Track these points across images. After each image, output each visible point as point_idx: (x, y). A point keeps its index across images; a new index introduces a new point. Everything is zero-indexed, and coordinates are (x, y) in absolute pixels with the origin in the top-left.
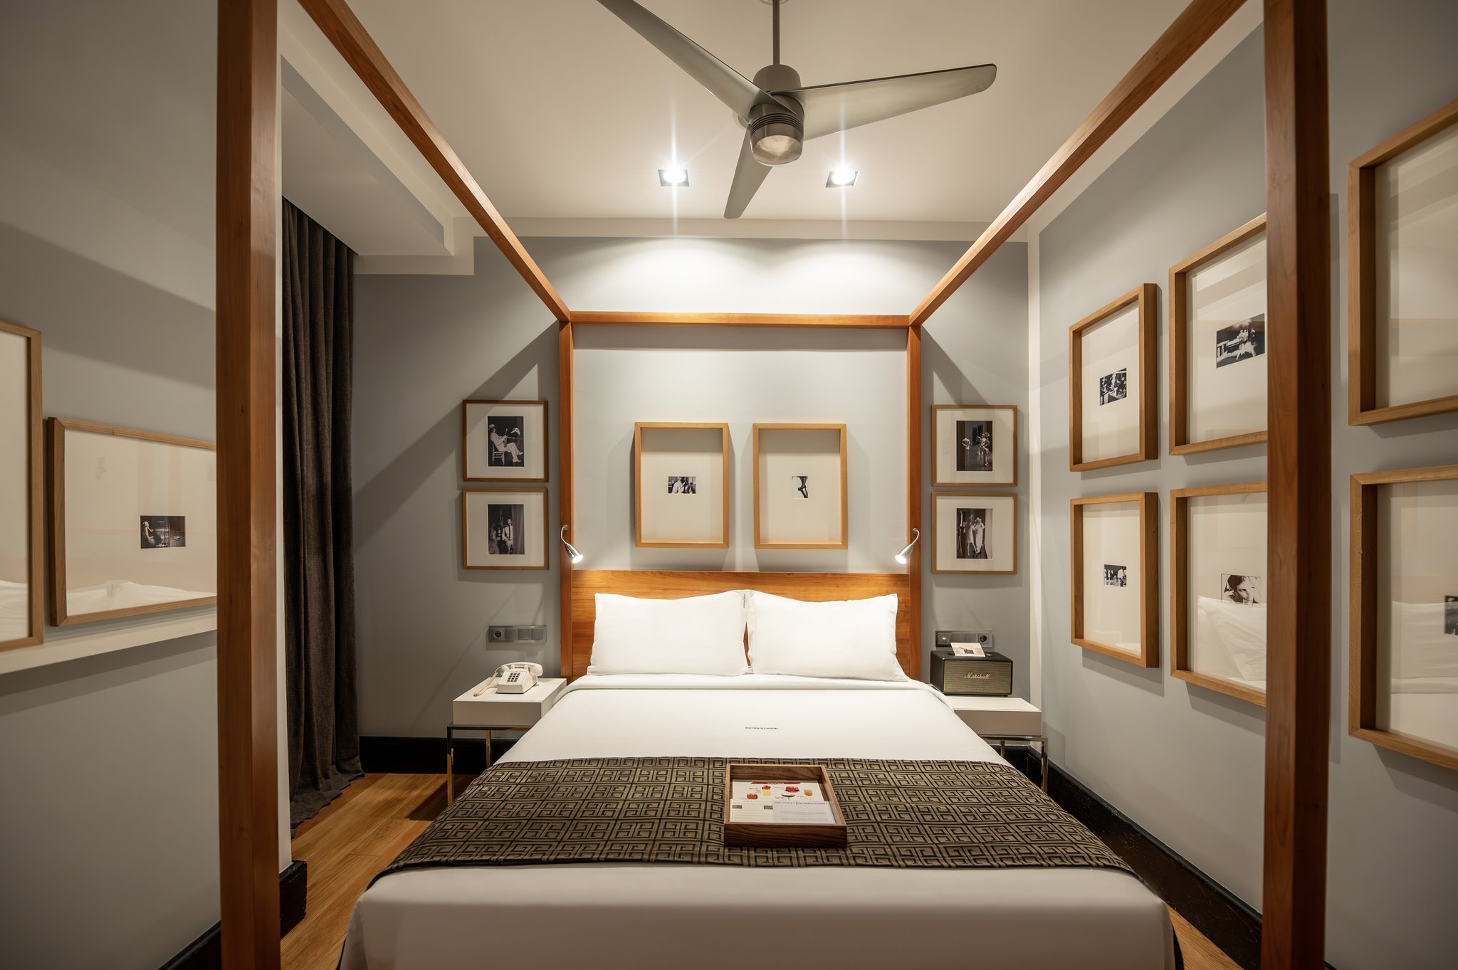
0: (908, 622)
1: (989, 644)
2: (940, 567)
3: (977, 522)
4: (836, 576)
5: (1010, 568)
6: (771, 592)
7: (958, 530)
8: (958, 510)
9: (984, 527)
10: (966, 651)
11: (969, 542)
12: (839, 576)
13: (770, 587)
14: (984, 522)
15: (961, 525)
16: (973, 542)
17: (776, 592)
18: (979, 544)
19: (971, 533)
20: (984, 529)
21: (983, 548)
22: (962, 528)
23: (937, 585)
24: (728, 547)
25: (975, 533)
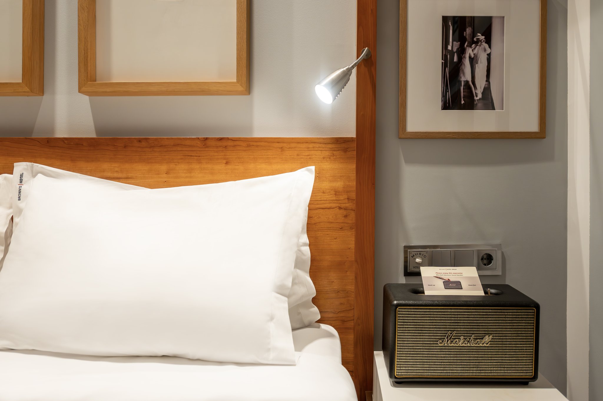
0: (351, 228)
1: (496, 269)
2: (412, 127)
3: (477, 42)
4: (224, 143)
5: (533, 127)
6: (109, 174)
7: (444, 57)
8: (445, 19)
9: (488, 51)
10: (448, 284)
11: (463, 79)
12: (230, 143)
13: (105, 166)
14: (488, 41)
15: (450, 48)
16: (469, 79)
17: (116, 175)
18: (481, 83)
19: (467, 62)
20: (489, 55)
21: (487, 90)
22: (452, 53)
23: (409, 161)
24: (43, 95)
25: (473, 61)
